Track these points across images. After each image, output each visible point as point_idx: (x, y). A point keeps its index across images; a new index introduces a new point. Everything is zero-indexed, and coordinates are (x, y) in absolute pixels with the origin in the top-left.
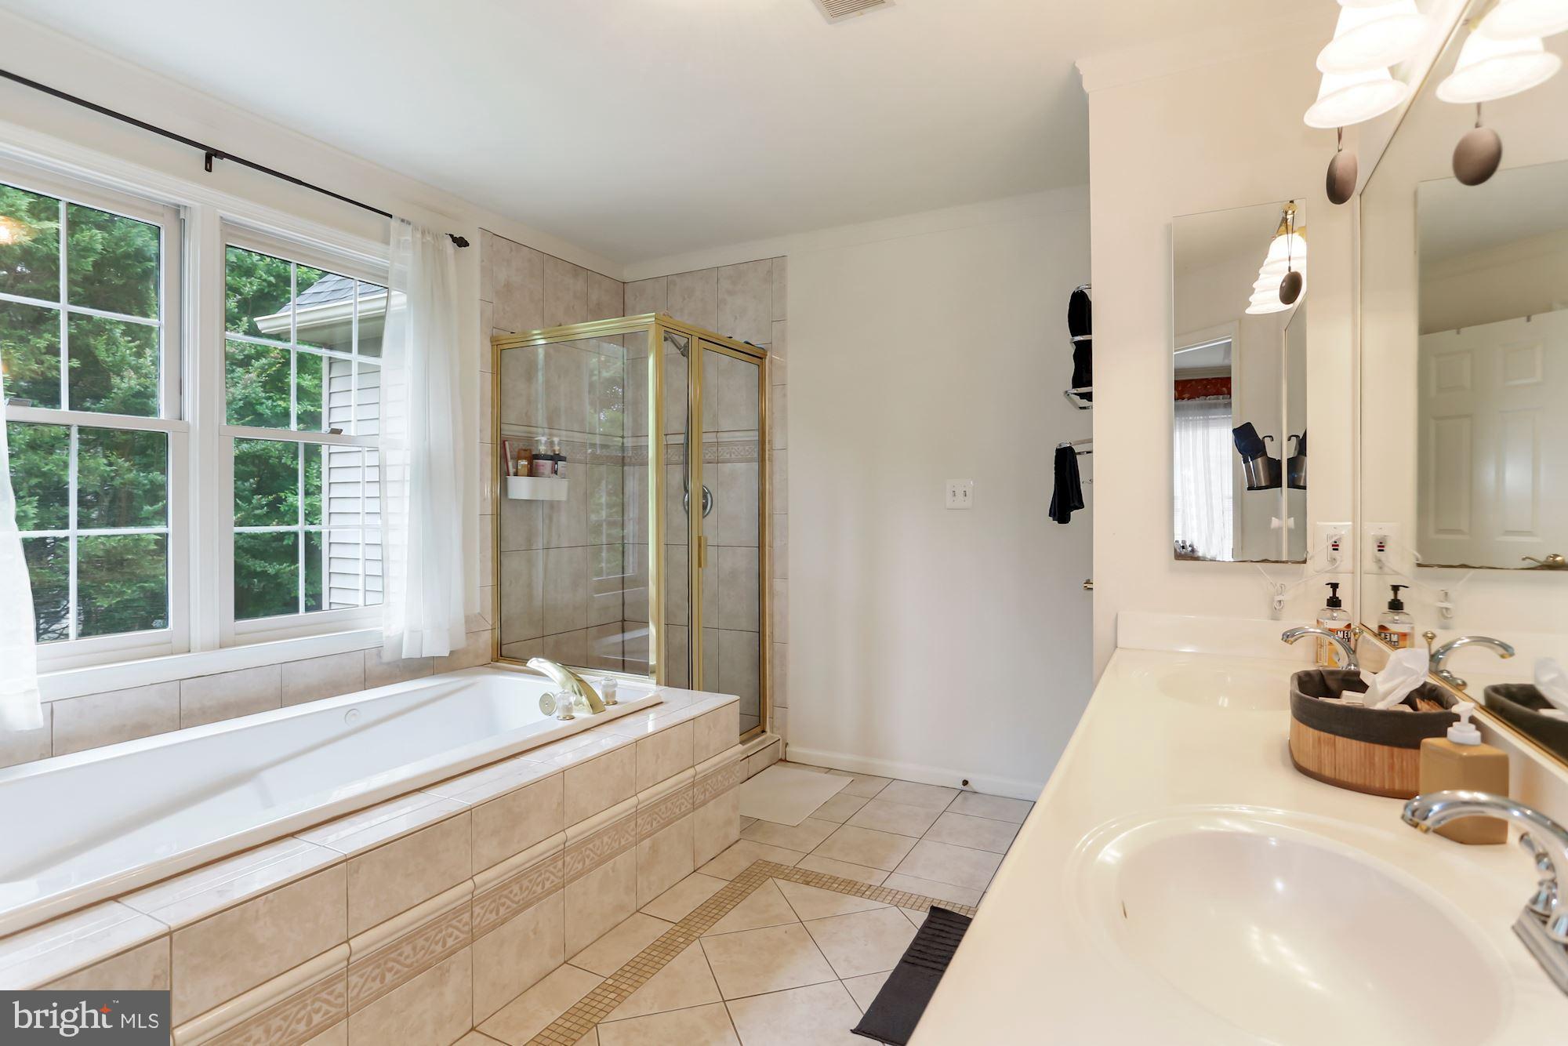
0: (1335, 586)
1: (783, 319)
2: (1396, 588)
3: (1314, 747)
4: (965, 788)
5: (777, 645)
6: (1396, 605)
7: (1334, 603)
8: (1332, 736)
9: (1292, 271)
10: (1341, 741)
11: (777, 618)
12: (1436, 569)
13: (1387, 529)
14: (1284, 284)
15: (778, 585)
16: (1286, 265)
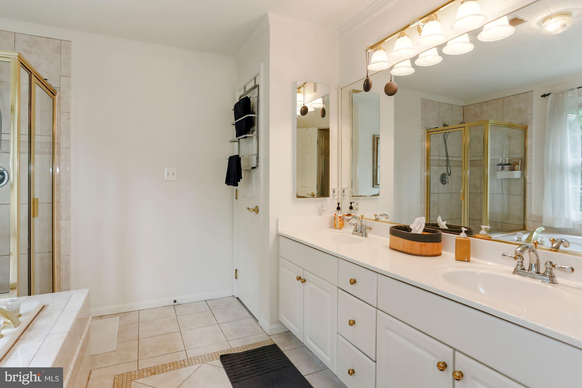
0: (339, 204)
1: (68, 76)
2: (351, 203)
3: (419, 247)
4: (175, 304)
5: (62, 258)
6: (351, 208)
7: (338, 208)
8: (425, 243)
9: (305, 105)
10: (427, 244)
11: (63, 243)
12: (356, 197)
13: (344, 186)
14: (303, 109)
15: (63, 223)
16: (303, 103)
